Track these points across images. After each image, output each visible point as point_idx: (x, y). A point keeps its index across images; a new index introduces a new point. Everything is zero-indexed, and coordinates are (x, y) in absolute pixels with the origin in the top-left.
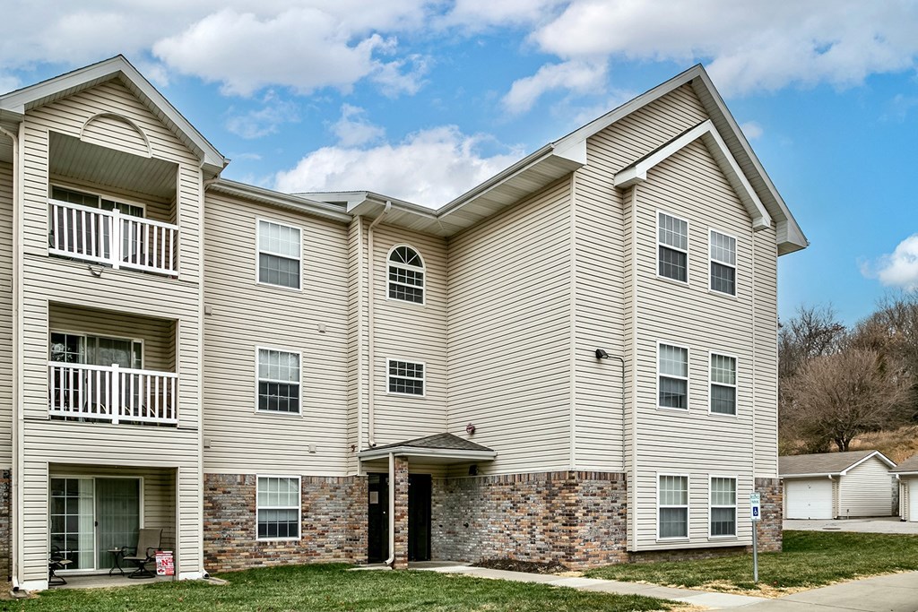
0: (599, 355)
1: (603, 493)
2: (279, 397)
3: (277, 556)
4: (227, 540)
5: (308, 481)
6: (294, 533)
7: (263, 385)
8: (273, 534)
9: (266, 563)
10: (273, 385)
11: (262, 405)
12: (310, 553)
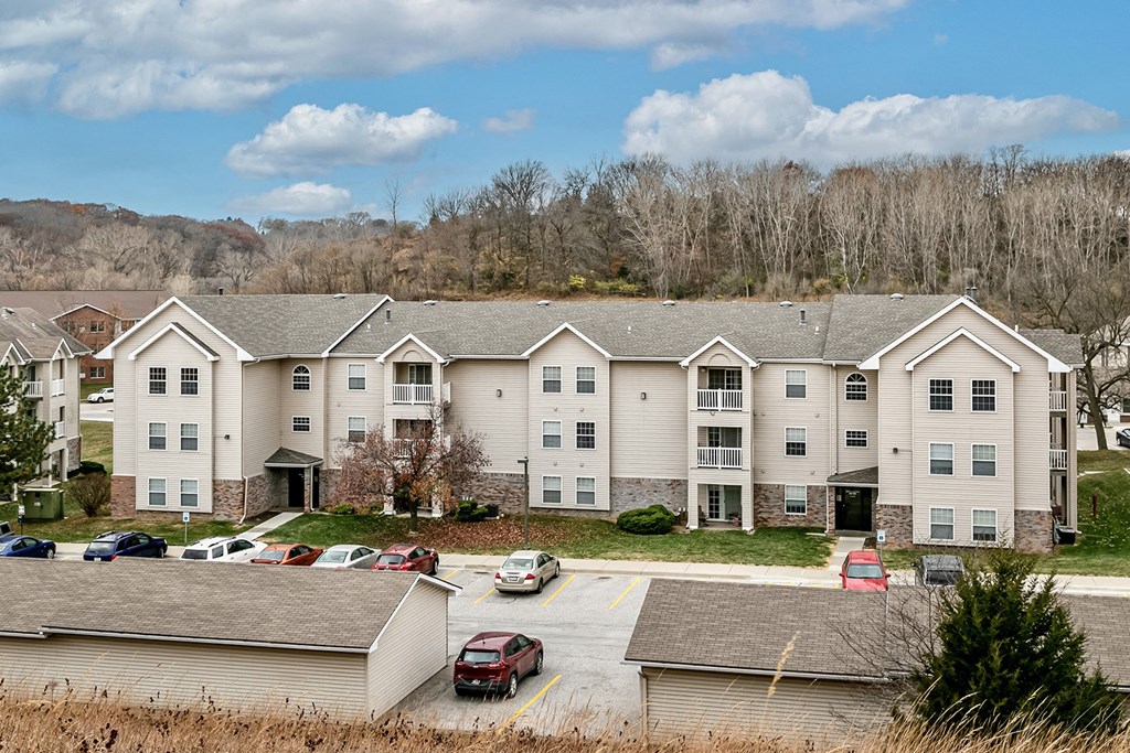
0: (896, 450)
1: (897, 515)
2: (796, 449)
3: (794, 521)
4: (772, 513)
5: (809, 487)
6: (804, 512)
7: (788, 444)
8: (793, 511)
9: (789, 525)
10: (793, 444)
11: (788, 453)
12: (810, 521)
